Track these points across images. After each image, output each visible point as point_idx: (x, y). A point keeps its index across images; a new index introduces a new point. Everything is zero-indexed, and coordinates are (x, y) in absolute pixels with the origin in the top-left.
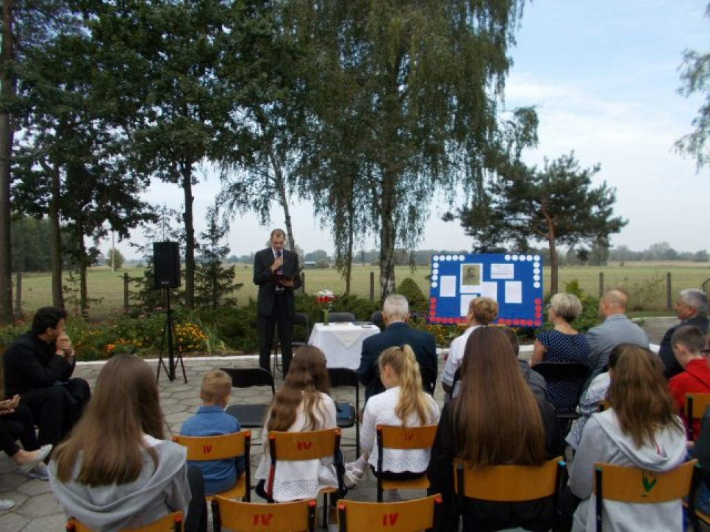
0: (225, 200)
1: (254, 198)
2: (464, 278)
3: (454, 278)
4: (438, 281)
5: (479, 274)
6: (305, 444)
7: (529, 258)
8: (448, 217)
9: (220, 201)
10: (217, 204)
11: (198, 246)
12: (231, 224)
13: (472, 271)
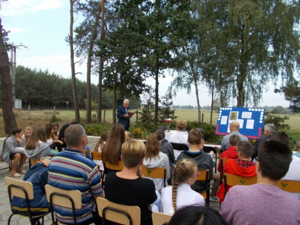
2: (231, 117)
3: (227, 117)
4: (221, 118)
5: (237, 116)
7: (259, 110)
8: (277, 91)
11: (160, 101)
13: (234, 114)
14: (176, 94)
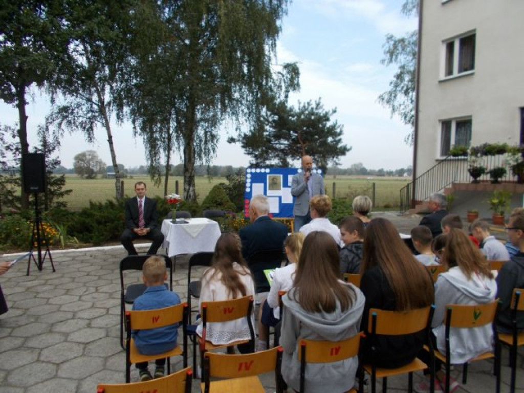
0: (54, 121)
1: (81, 120)
2: (269, 185)
3: (262, 185)
4: (251, 187)
5: (280, 182)
6: (229, 309)
8: (231, 140)
9: (50, 121)
10: (47, 123)
12: (61, 140)
13: (275, 180)
14: (59, 143)
